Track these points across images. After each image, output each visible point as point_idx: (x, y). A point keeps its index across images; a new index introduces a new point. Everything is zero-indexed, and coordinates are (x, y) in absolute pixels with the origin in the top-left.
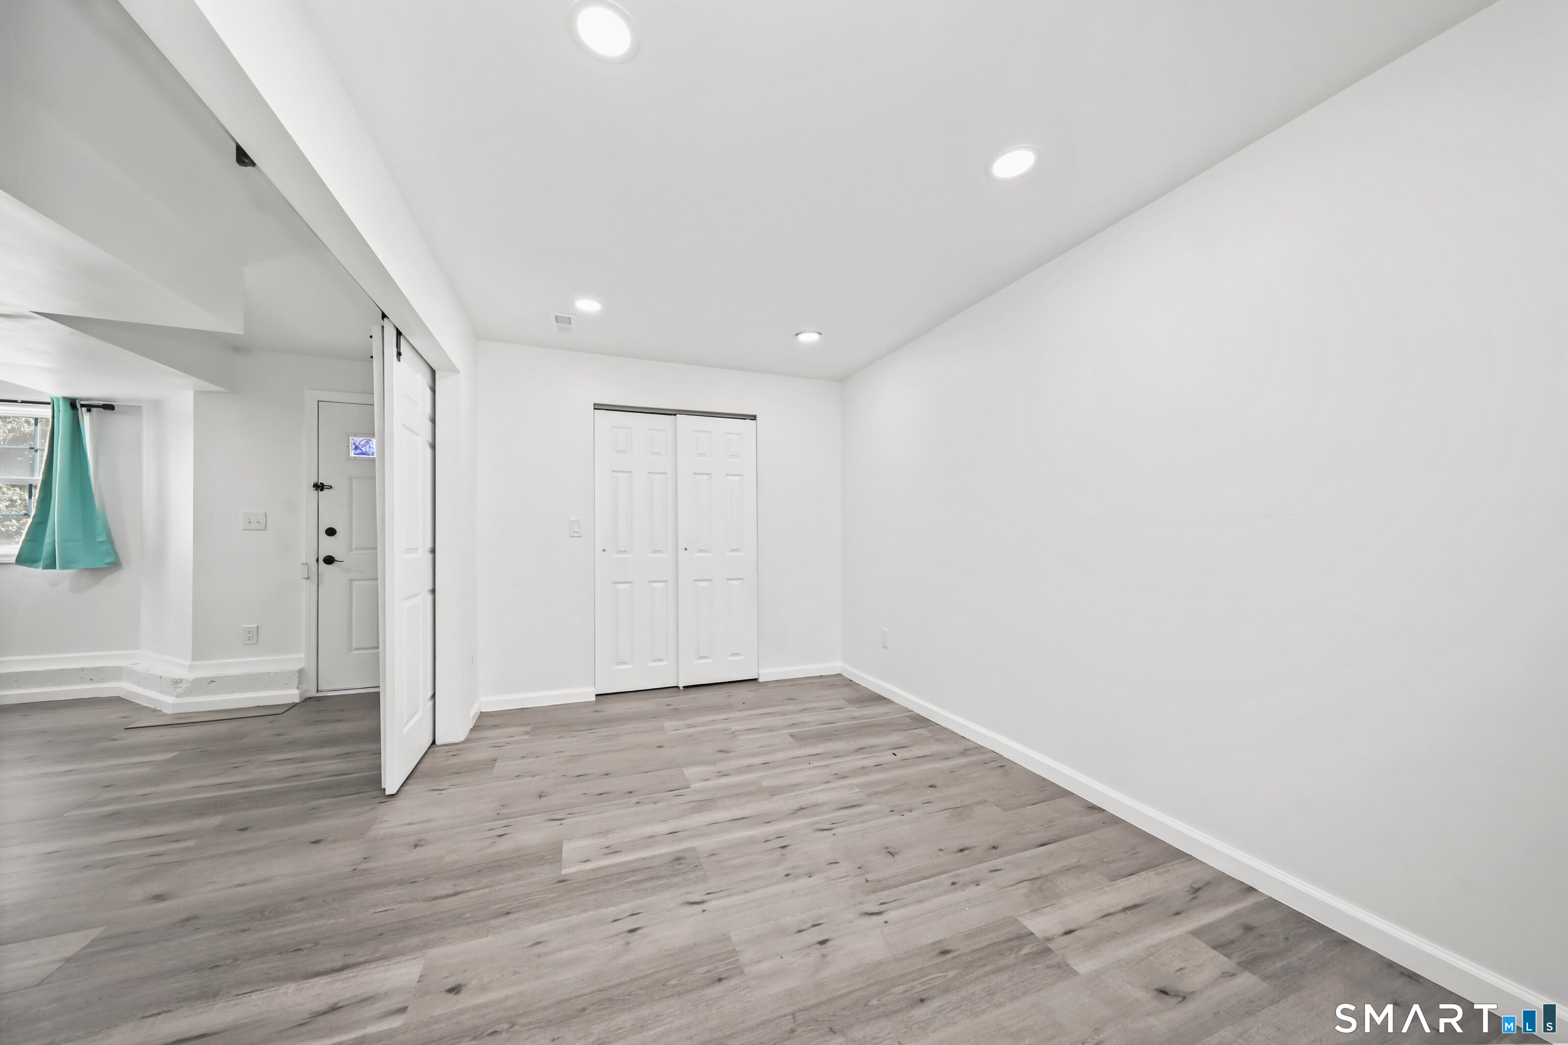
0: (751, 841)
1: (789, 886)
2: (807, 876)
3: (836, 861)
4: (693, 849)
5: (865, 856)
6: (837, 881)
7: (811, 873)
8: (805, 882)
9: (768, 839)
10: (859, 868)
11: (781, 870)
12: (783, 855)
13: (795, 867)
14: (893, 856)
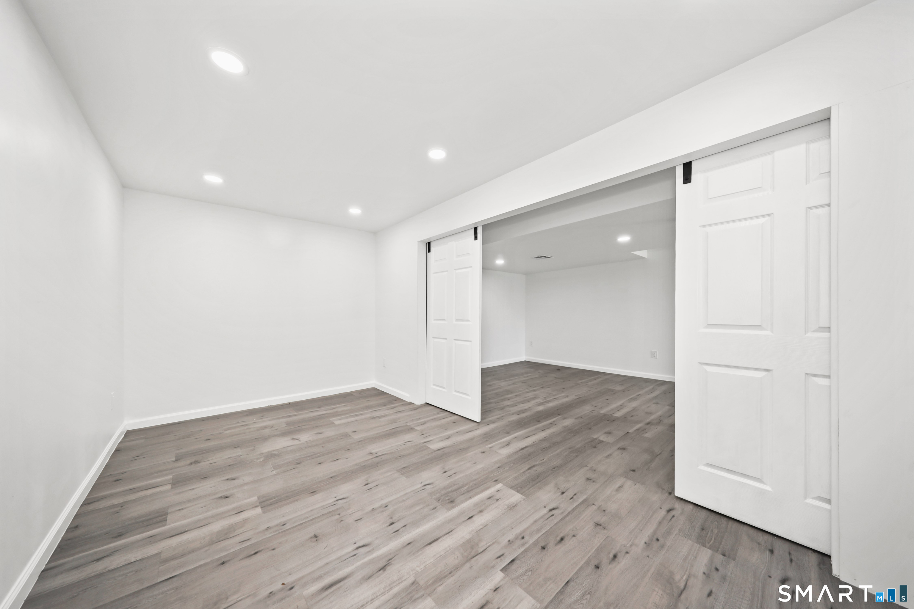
0: (415, 524)
1: (384, 502)
2: (375, 509)
3: (356, 522)
4: (449, 509)
5: (336, 530)
6: (357, 510)
7: (373, 511)
8: (376, 505)
9: (404, 527)
10: (342, 521)
11: (391, 508)
12: (391, 518)
13: (382, 512)
14: (315, 535)
